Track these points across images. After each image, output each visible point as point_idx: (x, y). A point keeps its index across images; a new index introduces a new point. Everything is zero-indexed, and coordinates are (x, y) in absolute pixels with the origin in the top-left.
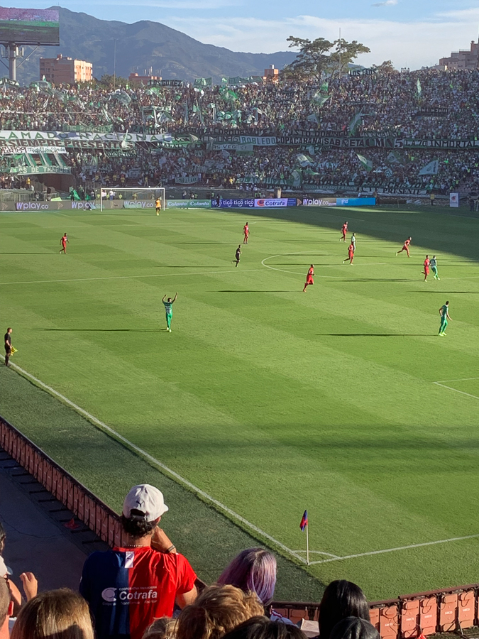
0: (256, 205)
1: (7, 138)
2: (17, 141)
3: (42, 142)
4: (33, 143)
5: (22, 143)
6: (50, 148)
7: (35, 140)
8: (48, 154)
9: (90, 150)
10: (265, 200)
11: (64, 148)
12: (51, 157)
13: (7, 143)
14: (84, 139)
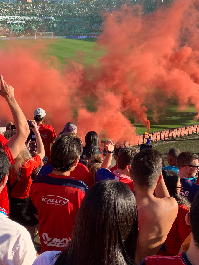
0: (78, 38)
1: (8, 18)
2: (11, 19)
3: (18, 20)
4: (16, 20)
5: (13, 20)
6: (20, 21)
7: (16, 19)
8: (20, 23)
9: (32, 22)
10: (81, 36)
11: (24, 21)
12: (21, 24)
13: (9, 20)
14: (30, 19)
